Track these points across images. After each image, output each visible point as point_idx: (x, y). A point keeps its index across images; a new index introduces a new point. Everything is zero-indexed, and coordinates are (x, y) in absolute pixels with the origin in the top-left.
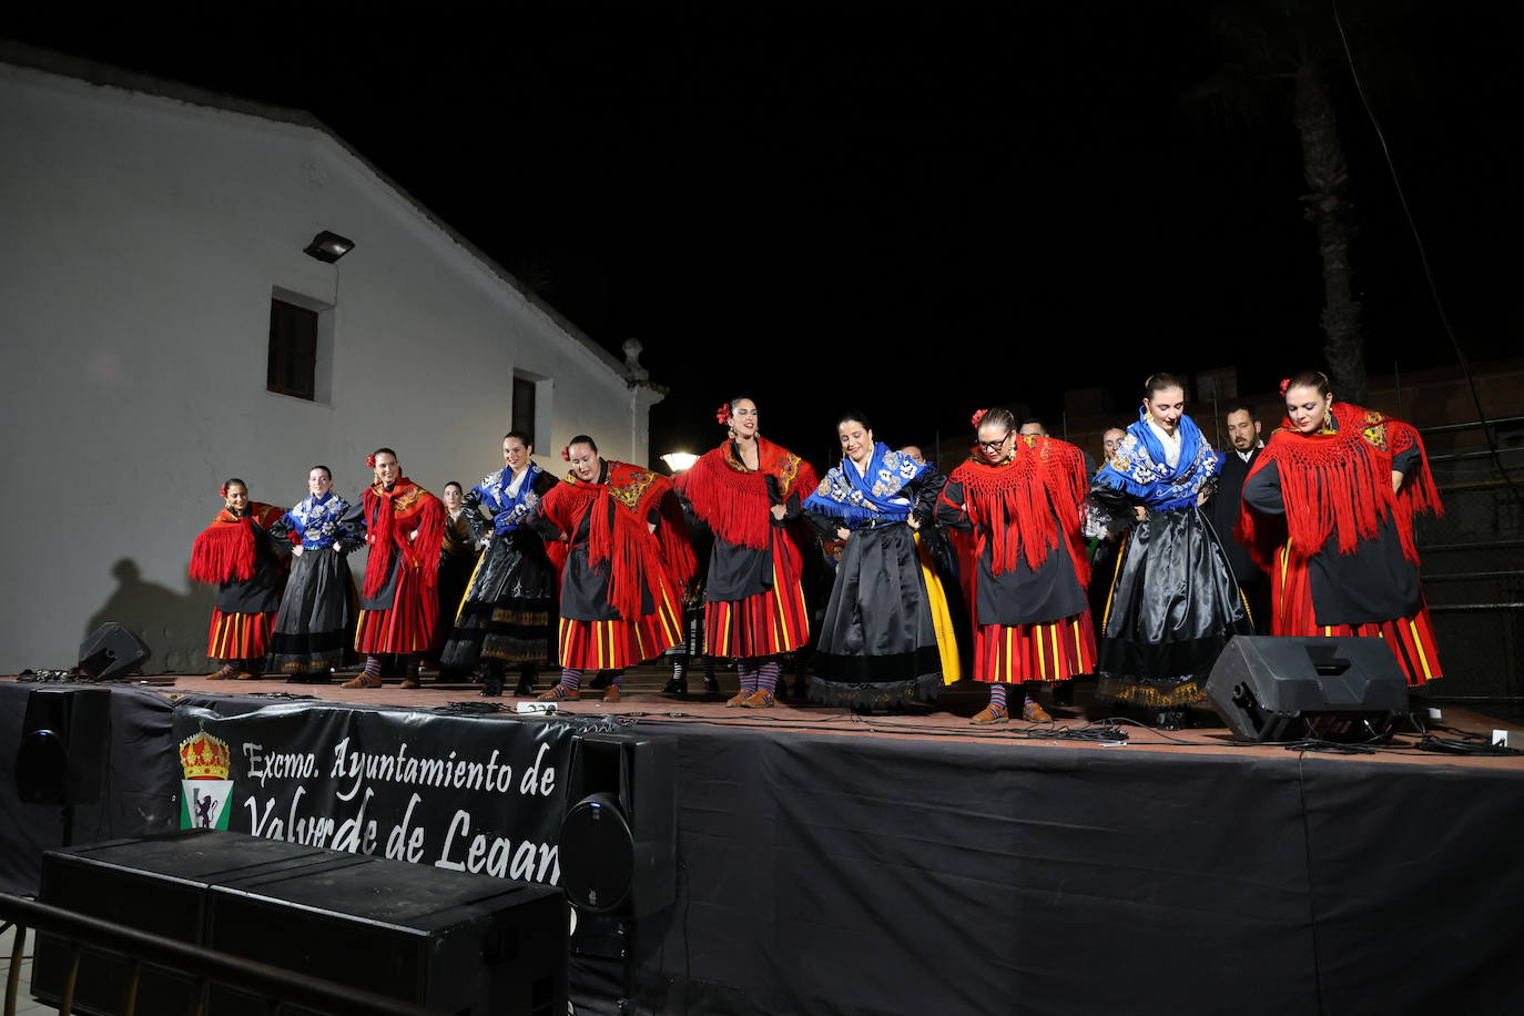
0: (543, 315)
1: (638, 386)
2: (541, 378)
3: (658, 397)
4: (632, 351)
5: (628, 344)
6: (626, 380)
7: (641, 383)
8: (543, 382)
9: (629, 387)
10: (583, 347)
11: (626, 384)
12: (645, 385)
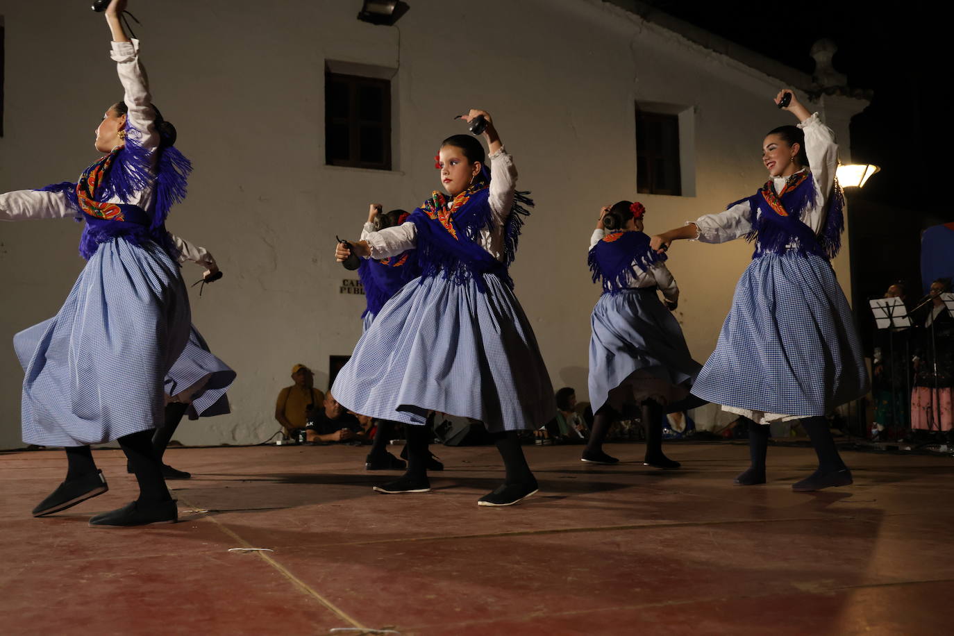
0: (667, 33)
1: (823, 95)
2: (683, 108)
3: (859, 105)
4: (822, 56)
5: (815, 48)
6: (806, 91)
7: (829, 91)
8: (686, 112)
9: (810, 99)
10: (733, 62)
11: (807, 96)
12: (833, 93)
